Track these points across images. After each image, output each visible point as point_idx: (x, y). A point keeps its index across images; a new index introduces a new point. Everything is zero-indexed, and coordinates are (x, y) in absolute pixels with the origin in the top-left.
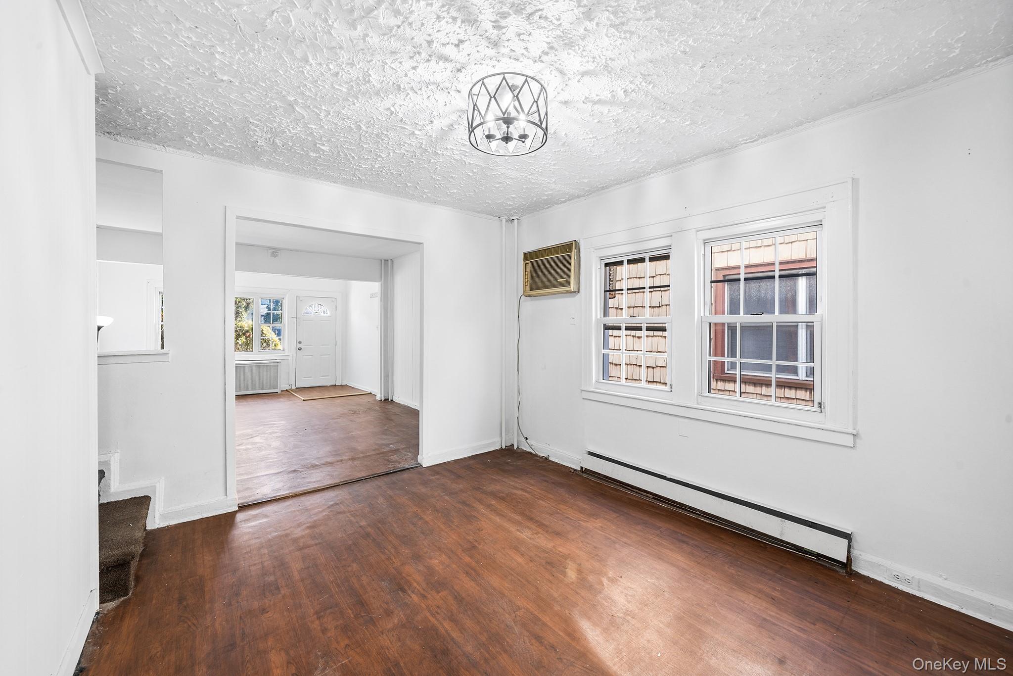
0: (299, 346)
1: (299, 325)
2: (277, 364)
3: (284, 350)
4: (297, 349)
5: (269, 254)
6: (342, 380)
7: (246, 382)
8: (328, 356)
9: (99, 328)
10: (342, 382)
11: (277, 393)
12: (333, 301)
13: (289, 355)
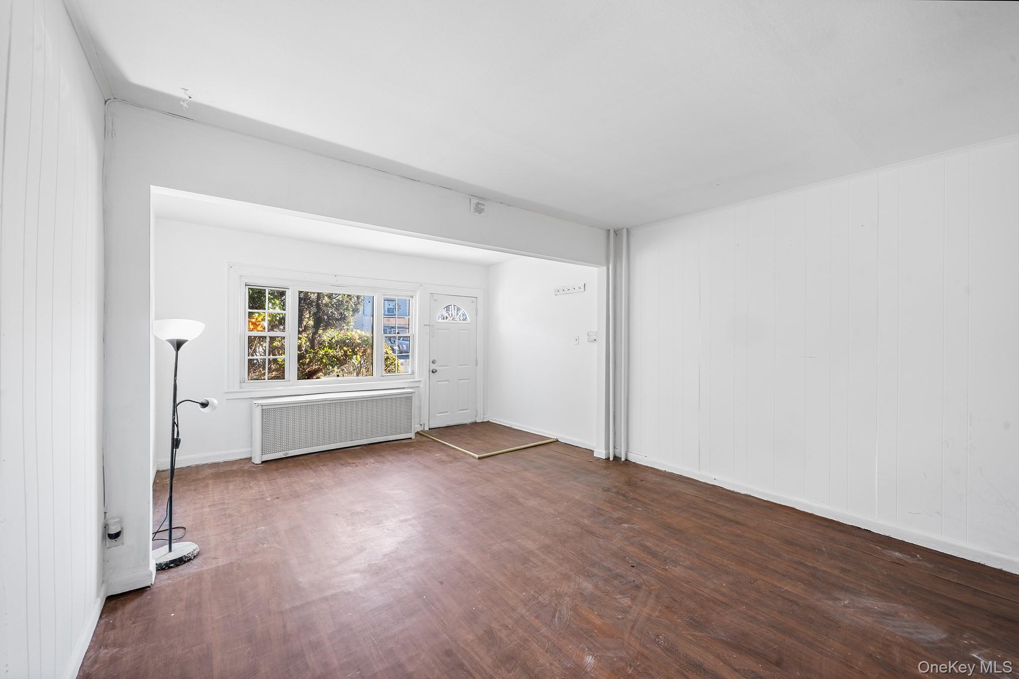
0: (433, 367)
1: (433, 336)
2: (410, 395)
3: (413, 373)
4: (431, 372)
5: (473, 206)
6: (484, 415)
7: (370, 425)
8: (467, 381)
9: (178, 345)
10: (484, 418)
11: (411, 438)
12: (473, 302)
13: (420, 381)
